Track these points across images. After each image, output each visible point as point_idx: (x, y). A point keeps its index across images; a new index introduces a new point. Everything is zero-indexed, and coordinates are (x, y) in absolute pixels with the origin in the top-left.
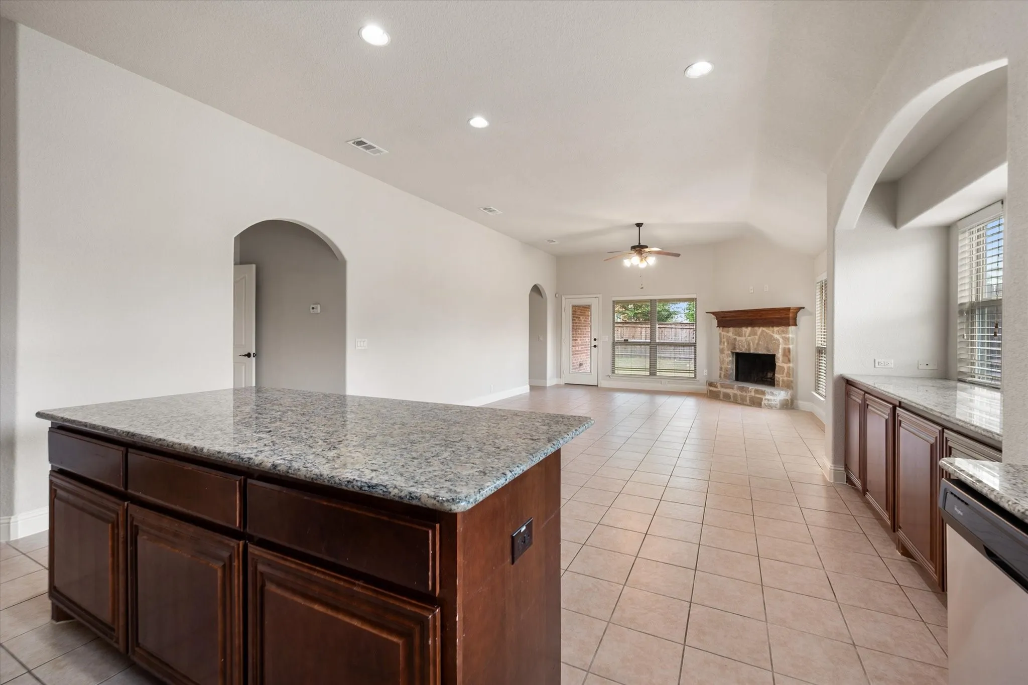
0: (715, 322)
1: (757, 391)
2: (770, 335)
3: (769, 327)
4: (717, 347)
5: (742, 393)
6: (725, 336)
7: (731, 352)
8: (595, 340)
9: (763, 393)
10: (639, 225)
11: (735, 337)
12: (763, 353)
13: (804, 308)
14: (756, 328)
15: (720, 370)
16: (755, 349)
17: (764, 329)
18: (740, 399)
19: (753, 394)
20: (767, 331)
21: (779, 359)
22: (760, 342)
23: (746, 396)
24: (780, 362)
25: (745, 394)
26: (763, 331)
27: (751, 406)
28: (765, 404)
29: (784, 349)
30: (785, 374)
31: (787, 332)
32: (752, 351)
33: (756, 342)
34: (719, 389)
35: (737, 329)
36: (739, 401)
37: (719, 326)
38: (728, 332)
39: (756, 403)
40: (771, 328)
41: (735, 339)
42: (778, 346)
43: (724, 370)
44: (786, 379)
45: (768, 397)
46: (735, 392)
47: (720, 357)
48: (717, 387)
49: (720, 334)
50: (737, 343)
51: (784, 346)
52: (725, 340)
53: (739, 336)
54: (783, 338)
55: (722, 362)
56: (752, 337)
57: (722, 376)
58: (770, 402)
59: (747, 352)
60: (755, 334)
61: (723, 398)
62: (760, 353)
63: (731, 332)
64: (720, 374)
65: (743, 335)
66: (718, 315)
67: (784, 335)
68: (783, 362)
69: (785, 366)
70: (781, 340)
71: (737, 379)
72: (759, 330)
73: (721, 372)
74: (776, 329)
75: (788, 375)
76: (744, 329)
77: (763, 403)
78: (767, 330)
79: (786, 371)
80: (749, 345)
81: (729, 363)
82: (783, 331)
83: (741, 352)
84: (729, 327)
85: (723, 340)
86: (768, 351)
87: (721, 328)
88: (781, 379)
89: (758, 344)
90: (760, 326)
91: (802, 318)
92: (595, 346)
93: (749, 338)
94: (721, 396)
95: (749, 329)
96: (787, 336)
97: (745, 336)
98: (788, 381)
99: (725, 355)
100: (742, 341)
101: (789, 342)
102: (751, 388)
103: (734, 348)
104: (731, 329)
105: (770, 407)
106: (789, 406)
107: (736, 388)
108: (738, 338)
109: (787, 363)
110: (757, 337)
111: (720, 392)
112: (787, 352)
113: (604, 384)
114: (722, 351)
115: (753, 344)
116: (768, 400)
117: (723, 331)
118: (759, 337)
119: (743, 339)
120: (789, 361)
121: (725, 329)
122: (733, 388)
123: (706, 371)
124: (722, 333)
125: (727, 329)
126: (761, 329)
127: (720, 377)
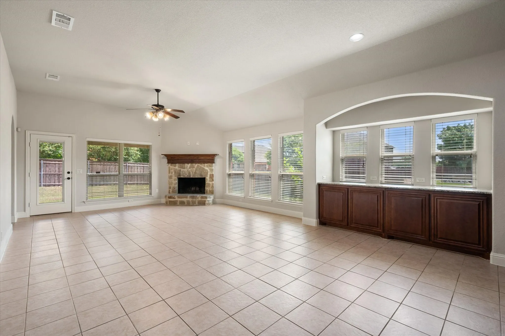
0: (166, 160)
1: (202, 197)
2: (203, 168)
3: (202, 164)
4: (167, 175)
5: (192, 200)
6: (173, 169)
7: (177, 178)
8: (69, 173)
9: (206, 198)
10: (158, 91)
11: (180, 169)
12: (198, 177)
13: (218, 155)
14: (194, 164)
15: (169, 188)
16: (193, 175)
17: (199, 165)
18: (191, 203)
19: (200, 199)
20: (200, 166)
21: (207, 179)
22: (197, 172)
23: (196, 201)
24: (208, 181)
25: (195, 200)
26: (198, 165)
27: (199, 205)
28: (207, 203)
29: (210, 175)
30: (210, 187)
31: (212, 166)
32: (191, 177)
33: (194, 171)
34: (177, 199)
35: (181, 165)
36: (191, 204)
37: (168, 163)
38: (175, 166)
39: (202, 203)
40: (203, 164)
41: (180, 170)
42: (207, 173)
43: (172, 188)
44: (211, 189)
45: (208, 199)
46: (188, 199)
47: (169, 181)
48: (174, 198)
49: (169, 167)
50: (181, 173)
51: (210, 173)
52: (173, 171)
53: (183, 168)
54: (210, 169)
55: (170, 183)
56: (191, 169)
57: (171, 192)
58: (209, 202)
59: (189, 177)
60: (193, 167)
61: (180, 204)
62: (196, 177)
63: (177, 167)
64: (169, 191)
65: (186, 168)
66: (166, 155)
67: (210, 168)
68: (210, 181)
69: (211, 183)
70: (209, 170)
71: (179, 192)
72: (196, 165)
73: (170, 189)
74: (206, 165)
75: (213, 187)
76: (186, 165)
77: (206, 203)
78: (202, 166)
79: (211, 185)
80: (189, 173)
81: (175, 183)
82: (210, 166)
83: (184, 177)
84: (176, 163)
85: (171, 171)
86: (201, 176)
87: (170, 164)
88: (208, 189)
89: (195, 173)
90: (196, 163)
91: (217, 160)
92: (69, 178)
93: (190, 169)
94: (178, 203)
95: (190, 164)
96: (212, 168)
97: (187, 168)
98: (212, 190)
99: (173, 179)
100: (185, 171)
101: (213, 171)
102: (198, 196)
103: (180, 175)
104: (177, 165)
105: (209, 204)
106: (214, 203)
107: (178, 198)
108: (182, 170)
109: (211, 182)
110: (194, 169)
111: (177, 201)
112: (212, 176)
113: (78, 209)
114: (170, 177)
115: (192, 173)
116: (208, 201)
117: (171, 166)
118: (196, 169)
119: (186, 170)
120: (213, 180)
121: (172, 165)
122: (187, 198)
123: (157, 190)
124: (171, 167)
125: (174, 165)
126: (197, 165)
127: (169, 192)
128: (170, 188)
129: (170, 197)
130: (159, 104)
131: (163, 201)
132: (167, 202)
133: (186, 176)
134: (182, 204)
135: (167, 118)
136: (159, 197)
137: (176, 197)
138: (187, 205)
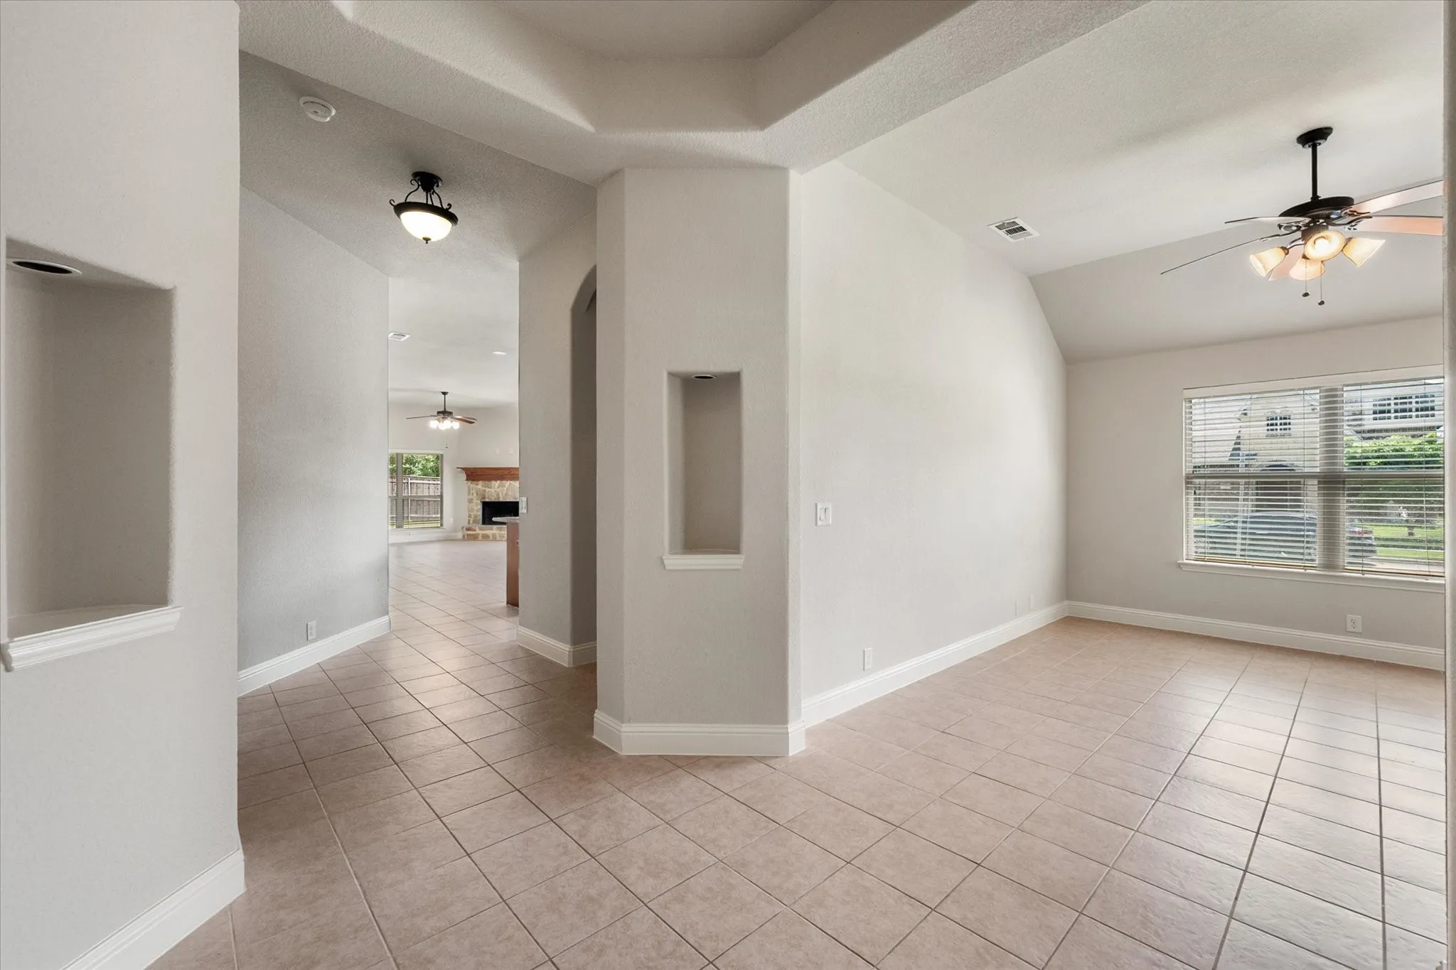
0: (464, 477)
4: (466, 498)
6: (474, 488)
7: (481, 501)
10: (444, 393)
11: (484, 488)
12: (511, 501)
14: (504, 482)
16: (504, 498)
17: (512, 482)
20: (514, 484)
22: (509, 492)
32: (501, 500)
33: (505, 492)
35: (487, 482)
36: (498, 538)
37: (467, 480)
38: (477, 485)
41: (485, 490)
42: (521, 495)
43: (473, 516)
46: (494, 532)
47: (469, 506)
48: (475, 531)
49: (469, 486)
50: (486, 494)
52: (474, 491)
53: (489, 488)
55: (470, 510)
56: (501, 488)
57: (471, 522)
59: (497, 500)
60: (504, 486)
62: (508, 500)
63: (480, 485)
64: (469, 520)
65: (493, 487)
66: (465, 469)
71: (484, 523)
76: (493, 482)
80: (498, 495)
81: (478, 510)
83: (491, 500)
84: (478, 480)
85: (471, 492)
86: (513, 499)
87: (470, 482)
89: (506, 494)
90: (507, 480)
93: (498, 489)
94: (480, 538)
95: (498, 482)
99: (475, 504)
103: (484, 498)
104: (480, 482)
107: (481, 530)
108: (487, 490)
110: (505, 489)
111: (479, 534)
114: (470, 501)
115: (502, 494)
119: (493, 490)
121: (474, 482)
122: (492, 529)
123: (452, 519)
124: (471, 485)
125: (476, 482)
126: (509, 482)
127: (469, 523)
128: (470, 516)
129: (468, 529)
130: (447, 410)
131: (460, 535)
132: (464, 536)
133: (493, 499)
134: (486, 537)
135: (456, 425)
136: (455, 531)
137: (477, 529)
138: (492, 540)
